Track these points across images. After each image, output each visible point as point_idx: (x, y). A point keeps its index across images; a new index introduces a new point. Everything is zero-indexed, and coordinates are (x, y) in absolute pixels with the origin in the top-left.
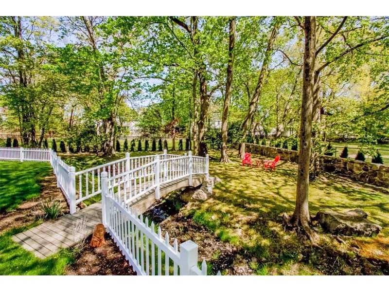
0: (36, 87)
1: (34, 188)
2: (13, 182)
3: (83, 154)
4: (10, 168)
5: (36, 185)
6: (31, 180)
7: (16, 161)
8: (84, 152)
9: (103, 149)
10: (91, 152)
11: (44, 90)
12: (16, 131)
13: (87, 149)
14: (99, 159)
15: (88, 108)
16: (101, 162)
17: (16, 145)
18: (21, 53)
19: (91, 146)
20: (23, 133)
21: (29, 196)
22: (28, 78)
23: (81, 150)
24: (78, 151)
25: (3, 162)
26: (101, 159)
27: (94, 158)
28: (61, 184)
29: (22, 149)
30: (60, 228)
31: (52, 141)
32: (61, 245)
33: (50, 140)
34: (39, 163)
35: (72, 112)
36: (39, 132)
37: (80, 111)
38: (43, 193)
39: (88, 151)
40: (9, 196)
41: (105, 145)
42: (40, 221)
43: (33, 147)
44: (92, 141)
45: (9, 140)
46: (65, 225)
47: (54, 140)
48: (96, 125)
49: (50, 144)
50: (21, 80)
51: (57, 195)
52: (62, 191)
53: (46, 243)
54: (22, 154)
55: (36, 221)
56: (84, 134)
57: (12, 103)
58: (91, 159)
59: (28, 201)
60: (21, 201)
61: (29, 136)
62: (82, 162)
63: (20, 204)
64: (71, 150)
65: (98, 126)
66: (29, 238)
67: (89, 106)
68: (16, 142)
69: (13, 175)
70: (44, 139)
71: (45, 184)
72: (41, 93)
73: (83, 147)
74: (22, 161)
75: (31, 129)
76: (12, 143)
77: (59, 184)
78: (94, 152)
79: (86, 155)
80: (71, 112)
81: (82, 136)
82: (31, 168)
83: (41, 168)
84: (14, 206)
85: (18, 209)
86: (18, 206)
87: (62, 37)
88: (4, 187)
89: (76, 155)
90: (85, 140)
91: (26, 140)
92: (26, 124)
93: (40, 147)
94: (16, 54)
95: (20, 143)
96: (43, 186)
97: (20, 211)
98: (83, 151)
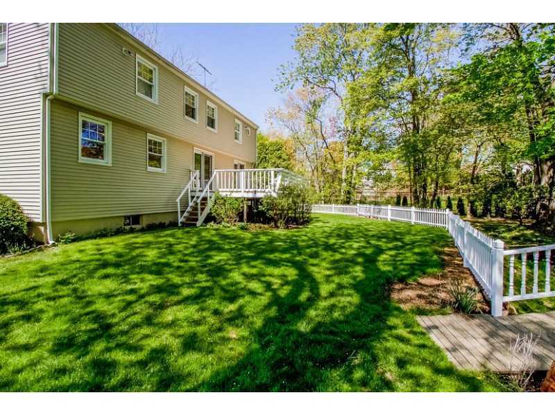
0: (431, 130)
1: (434, 261)
2: (408, 247)
3: (493, 219)
4: (402, 230)
5: (435, 257)
6: (428, 249)
7: (407, 223)
8: (495, 217)
9: (533, 214)
10: (507, 218)
11: (441, 131)
12: (404, 187)
13: (500, 212)
14: (525, 232)
15: (502, 144)
16: (529, 236)
17: (405, 203)
18: (414, 94)
19: (509, 207)
20: (413, 189)
21: (430, 270)
22: (421, 122)
23: (491, 213)
24: (484, 215)
25: (395, 223)
26: (529, 232)
27: (515, 228)
28: (471, 262)
29: (413, 209)
30: (479, 332)
31: (446, 199)
32: (485, 362)
33: (443, 197)
34: (433, 227)
35: (477, 155)
36: (431, 188)
37: (488, 152)
38: (446, 271)
39: (502, 216)
40: (407, 264)
41: (538, 207)
42: (448, 309)
43: (424, 206)
44: (512, 199)
45: (399, 197)
46: (486, 330)
47: (449, 198)
48: (515, 171)
49: (444, 204)
50: (414, 126)
51: (465, 278)
52: (471, 274)
53: (462, 347)
54: (413, 215)
55: (442, 307)
56: (498, 188)
57: (406, 154)
58: (510, 230)
59: (429, 276)
60: (421, 274)
61: (420, 193)
62: (492, 233)
63: (420, 277)
64: (473, 212)
65: (518, 173)
66: (436, 327)
67: (503, 142)
68: (405, 200)
69: (407, 239)
70: (436, 198)
71: (446, 258)
72: (436, 137)
73: (493, 209)
74: (413, 223)
75: (423, 183)
76: (401, 202)
77: (467, 262)
78: (514, 218)
79: (499, 222)
80: (474, 156)
81: (494, 191)
82: (425, 233)
83: (437, 236)
84: (414, 278)
85: (419, 284)
86: (419, 279)
87: (466, 50)
88: (401, 252)
89: (480, 220)
90: (499, 197)
91: (417, 198)
92: (417, 177)
93: (431, 207)
94: (409, 98)
95: (409, 202)
96: (443, 260)
97: (422, 286)
98: (494, 215)
